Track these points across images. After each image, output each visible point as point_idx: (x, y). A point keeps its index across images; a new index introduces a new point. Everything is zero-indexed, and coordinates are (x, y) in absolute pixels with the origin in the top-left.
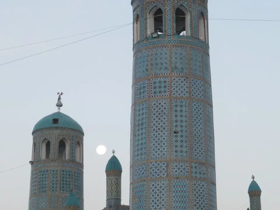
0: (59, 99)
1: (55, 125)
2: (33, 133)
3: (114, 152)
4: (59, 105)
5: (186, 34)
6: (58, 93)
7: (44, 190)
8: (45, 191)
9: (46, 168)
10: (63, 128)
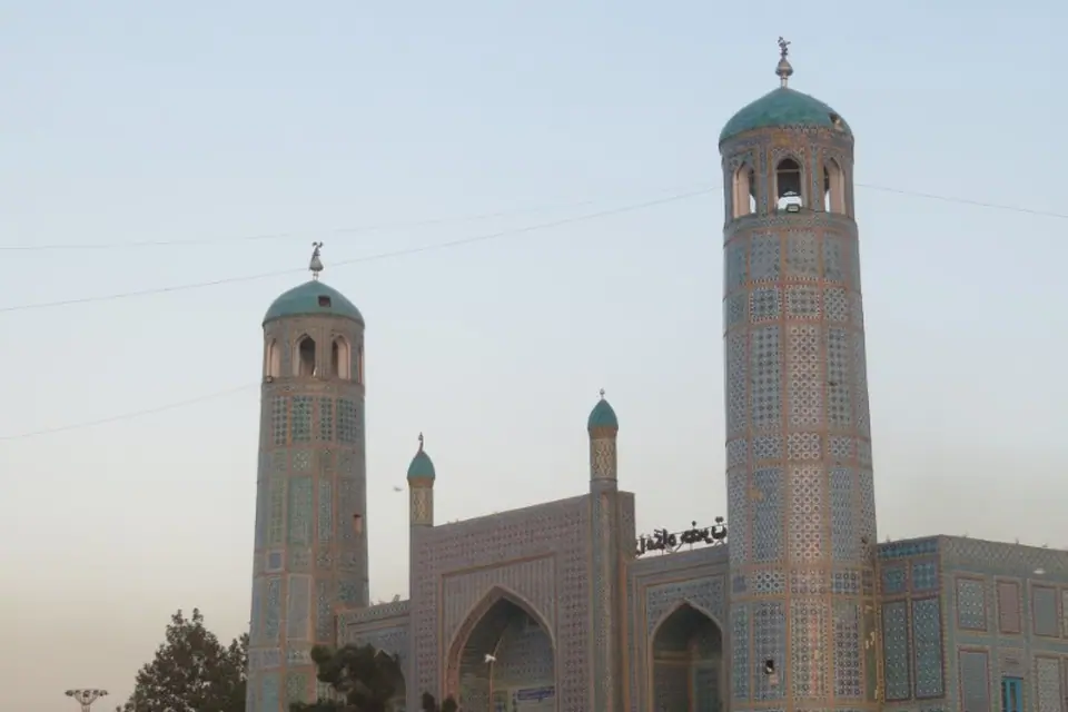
0: (316, 254)
1: (325, 309)
2: (264, 325)
3: (602, 393)
4: (316, 267)
5: (831, 209)
6: (315, 244)
7: (304, 435)
8: (308, 439)
9: (309, 394)
10: (339, 317)
